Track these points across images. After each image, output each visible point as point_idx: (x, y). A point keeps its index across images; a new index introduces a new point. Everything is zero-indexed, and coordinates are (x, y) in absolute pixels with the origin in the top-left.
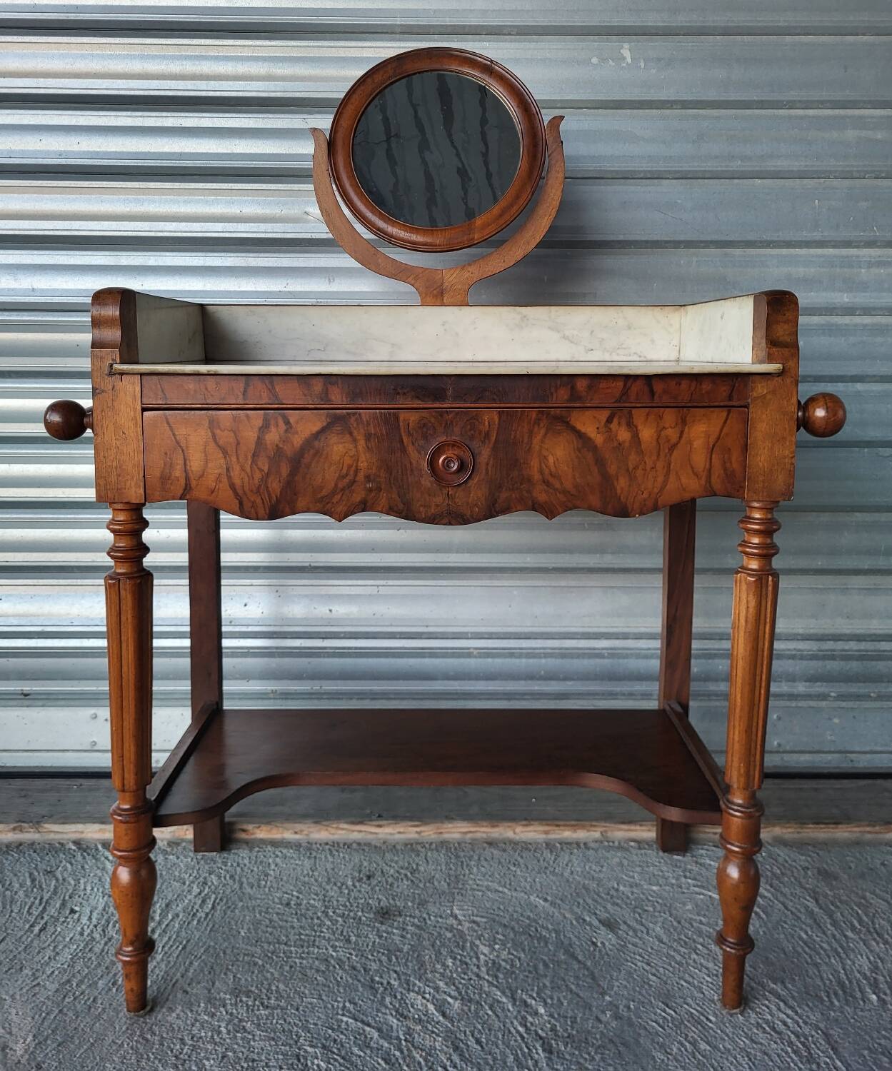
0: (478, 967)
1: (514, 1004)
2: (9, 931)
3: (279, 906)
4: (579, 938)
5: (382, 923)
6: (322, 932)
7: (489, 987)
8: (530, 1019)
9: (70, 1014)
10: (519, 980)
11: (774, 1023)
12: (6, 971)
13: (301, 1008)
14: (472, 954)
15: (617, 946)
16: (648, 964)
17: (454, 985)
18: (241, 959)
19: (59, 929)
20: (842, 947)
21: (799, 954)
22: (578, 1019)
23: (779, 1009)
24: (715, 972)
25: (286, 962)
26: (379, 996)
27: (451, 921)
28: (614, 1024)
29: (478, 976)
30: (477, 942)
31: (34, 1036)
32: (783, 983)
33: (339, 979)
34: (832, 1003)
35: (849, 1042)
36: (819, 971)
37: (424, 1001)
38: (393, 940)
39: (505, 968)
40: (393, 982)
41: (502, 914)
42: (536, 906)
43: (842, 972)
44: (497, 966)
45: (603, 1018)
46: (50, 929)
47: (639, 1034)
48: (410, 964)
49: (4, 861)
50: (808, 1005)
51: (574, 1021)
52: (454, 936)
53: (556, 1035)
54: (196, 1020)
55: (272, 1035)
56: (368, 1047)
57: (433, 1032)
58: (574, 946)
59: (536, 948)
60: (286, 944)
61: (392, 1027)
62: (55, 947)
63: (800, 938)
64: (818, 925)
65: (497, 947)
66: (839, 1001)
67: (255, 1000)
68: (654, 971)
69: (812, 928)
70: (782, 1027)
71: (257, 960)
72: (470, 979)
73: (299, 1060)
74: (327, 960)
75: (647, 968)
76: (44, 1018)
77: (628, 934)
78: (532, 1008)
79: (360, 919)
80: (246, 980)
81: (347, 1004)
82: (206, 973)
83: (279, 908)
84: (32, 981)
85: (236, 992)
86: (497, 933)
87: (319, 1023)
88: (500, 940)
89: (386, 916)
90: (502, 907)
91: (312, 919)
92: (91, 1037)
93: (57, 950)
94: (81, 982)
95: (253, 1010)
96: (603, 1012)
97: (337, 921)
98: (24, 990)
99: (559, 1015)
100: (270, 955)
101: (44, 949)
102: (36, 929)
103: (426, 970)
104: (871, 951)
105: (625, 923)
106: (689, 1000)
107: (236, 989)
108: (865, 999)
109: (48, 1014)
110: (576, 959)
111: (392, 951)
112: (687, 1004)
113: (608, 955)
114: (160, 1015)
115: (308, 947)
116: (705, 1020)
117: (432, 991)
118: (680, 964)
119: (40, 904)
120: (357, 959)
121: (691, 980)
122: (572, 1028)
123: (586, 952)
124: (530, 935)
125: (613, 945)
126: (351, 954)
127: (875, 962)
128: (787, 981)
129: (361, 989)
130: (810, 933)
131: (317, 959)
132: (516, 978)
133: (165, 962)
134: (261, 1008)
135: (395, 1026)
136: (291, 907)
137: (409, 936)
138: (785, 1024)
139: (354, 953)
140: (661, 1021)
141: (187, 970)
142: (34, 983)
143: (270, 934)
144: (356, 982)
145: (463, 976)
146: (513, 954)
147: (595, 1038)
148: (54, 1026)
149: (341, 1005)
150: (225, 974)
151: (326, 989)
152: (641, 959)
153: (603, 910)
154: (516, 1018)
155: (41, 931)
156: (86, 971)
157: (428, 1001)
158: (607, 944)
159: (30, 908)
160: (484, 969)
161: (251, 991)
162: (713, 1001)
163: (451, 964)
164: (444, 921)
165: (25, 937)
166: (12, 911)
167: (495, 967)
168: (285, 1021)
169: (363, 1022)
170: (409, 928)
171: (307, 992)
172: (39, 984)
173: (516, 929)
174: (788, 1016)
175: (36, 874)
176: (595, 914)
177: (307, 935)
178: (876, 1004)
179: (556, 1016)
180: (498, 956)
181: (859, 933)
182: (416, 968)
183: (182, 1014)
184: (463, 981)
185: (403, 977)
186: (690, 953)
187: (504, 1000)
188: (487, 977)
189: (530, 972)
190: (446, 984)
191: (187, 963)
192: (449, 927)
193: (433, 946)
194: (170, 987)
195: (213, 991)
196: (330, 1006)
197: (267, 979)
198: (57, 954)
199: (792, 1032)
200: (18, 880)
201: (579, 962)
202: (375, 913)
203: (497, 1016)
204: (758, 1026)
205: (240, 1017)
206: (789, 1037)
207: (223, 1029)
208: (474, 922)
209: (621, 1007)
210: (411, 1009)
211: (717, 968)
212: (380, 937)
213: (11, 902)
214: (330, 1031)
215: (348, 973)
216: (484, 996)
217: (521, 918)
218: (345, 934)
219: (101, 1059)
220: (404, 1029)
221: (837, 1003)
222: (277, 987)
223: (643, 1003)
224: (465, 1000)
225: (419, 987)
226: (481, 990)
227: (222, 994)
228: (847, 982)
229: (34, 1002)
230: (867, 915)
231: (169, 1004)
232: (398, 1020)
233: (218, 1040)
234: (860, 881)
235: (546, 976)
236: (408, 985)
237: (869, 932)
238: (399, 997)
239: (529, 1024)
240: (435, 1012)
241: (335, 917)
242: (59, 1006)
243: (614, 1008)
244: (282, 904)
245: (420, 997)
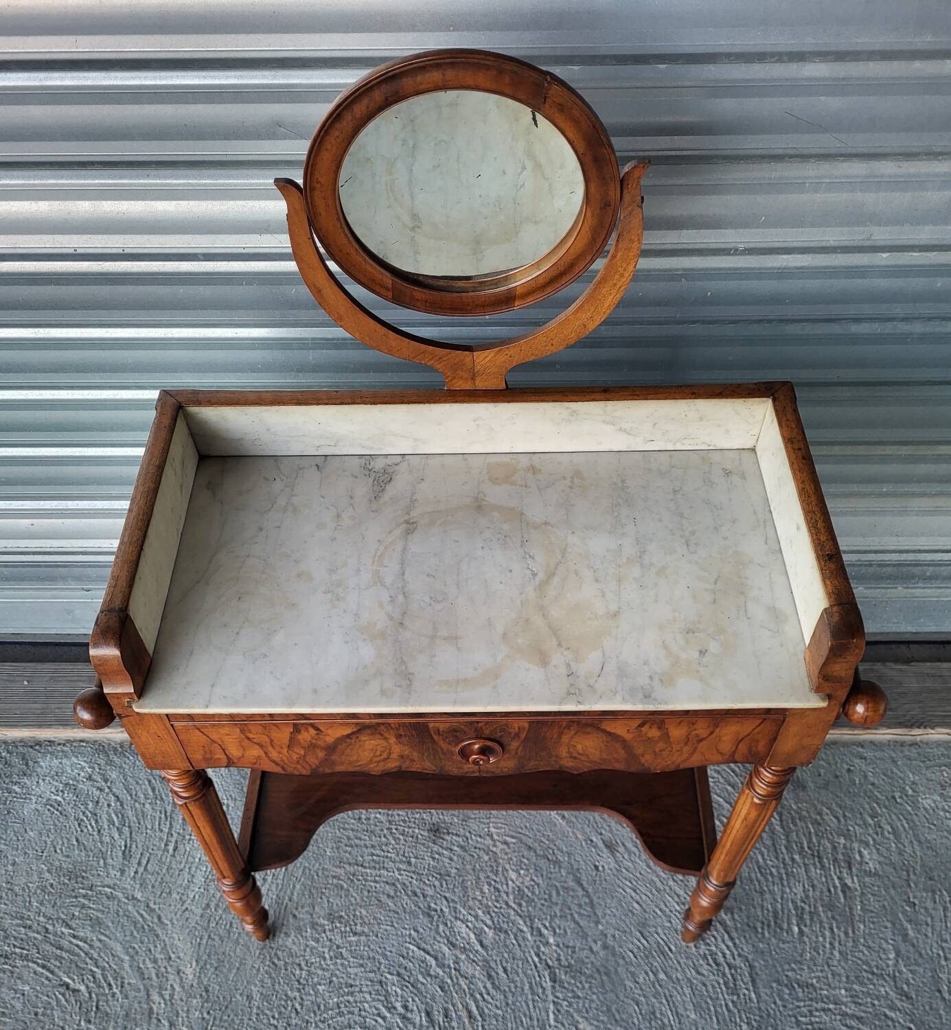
0: (507, 894)
1: (532, 934)
2: (150, 851)
3: (352, 821)
4: (585, 861)
5: (434, 843)
6: (388, 852)
7: (515, 915)
8: (542, 949)
9: (216, 938)
10: (537, 909)
11: (716, 954)
12: (161, 895)
13: (379, 935)
14: (503, 880)
15: (614, 870)
16: (635, 891)
17: (489, 914)
18: (330, 882)
19: (188, 849)
20: (787, 874)
21: (752, 881)
22: (577, 949)
23: (723, 941)
24: (683, 900)
25: (364, 886)
26: (434, 924)
27: (489, 841)
28: (602, 953)
29: (507, 904)
30: (507, 866)
31: (197, 961)
32: (732, 913)
33: (405, 906)
34: (763, 934)
35: (766, 974)
36: (762, 900)
37: (468, 930)
38: (443, 862)
39: (527, 896)
40: (444, 909)
41: (528, 833)
42: (555, 825)
43: (780, 901)
44: (521, 893)
45: (595, 949)
46: (181, 847)
47: (618, 964)
48: (456, 890)
49: (124, 765)
50: (745, 937)
51: (573, 952)
52: (490, 859)
53: (560, 965)
54: (307, 946)
55: (361, 962)
56: (430, 975)
57: (474, 961)
58: (581, 871)
59: (551, 873)
60: (362, 866)
61: (444, 955)
62: (189, 868)
63: (757, 862)
64: (775, 846)
65: (522, 872)
66: (769, 933)
67: (346, 926)
68: (638, 897)
69: (768, 851)
70: (721, 960)
71: (342, 882)
72: (501, 908)
73: (382, 986)
74: (394, 884)
75: (633, 894)
76: (200, 944)
77: (624, 858)
78: (544, 938)
79: (417, 837)
80: (337, 905)
81: (412, 932)
82: (307, 897)
83: (353, 824)
84: (182, 905)
85: (331, 917)
86: (523, 856)
87: (393, 950)
88: (525, 865)
89: (438, 834)
90: (528, 825)
91: (380, 837)
92: (236, 961)
93: (192, 872)
94: (217, 905)
95: (345, 937)
96: (595, 942)
97: (399, 839)
98: (178, 915)
99: (563, 944)
100: (351, 877)
101: (181, 870)
102: (171, 848)
103: (468, 896)
104: (809, 877)
105: (623, 844)
106: (660, 930)
107: (331, 914)
108: (789, 931)
109: (201, 939)
110: (581, 885)
111: (443, 876)
112: (657, 933)
113: (605, 880)
114: (280, 940)
115: (379, 869)
116: (667, 949)
117: (473, 919)
118: (658, 891)
119: (167, 818)
120: (417, 884)
121: (664, 908)
122: (572, 957)
123: (590, 877)
124: (548, 859)
125: (611, 870)
126: (412, 878)
127: (809, 890)
128: (735, 911)
129: (421, 917)
130: (766, 857)
131: (387, 883)
132: (535, 906)
133: (275, 885)
134: (351, 934)
135: (447, 955)
136: (363, 823)
137: (455, 858)
138: (724, 956)
139: (414, 877)
140: (635, 951)
141: (292, 894)
142: (184, 908)
143: (350, 854)
144: (417, 909)
145: (495, 903)
146: (533, 881)
147: (587, 968)
148: (207, 951)
149: (408, 933)
150: (321, 898)
151: (396, 916)
152: (630, 885)
153: (608, 828)
154: (532, 947)
155: (174, 850)
156: (219, 895)
157: (470, 929)
158: (606, 867)
159: (159, 825)
160: (511, 897)
161: (341, 917)
162: (676, 931)
163: (487, 891)
164: (482, 840)
165: (164, 857)
166: (146, 828)
167: (520, 893)
168: (369, 947)
169: (424, 950)
170: (455, 848)
171: (382, 918)
172: (187, 909)
173: (538, 851)
174: (728, 947)
175: (154, 782)
176: (601, 834)
177: (378, 856)
178: (796, 936)
179: (561, 945)
180: (523, 883)
181: (803, 857)
182: (461, 895)
183: (295, 939)
184: (496, 910)
185: (451, 904)
186: (668, 878)
187: (525, 929)
188: (513, 905)
189: (545, 900)
190: (483, 913)
191: (291, 886)
192: (486, 849)
193: (474, 870)
194: (282, 912)
195: (314, 916)
196: (400, 933)
197: (352, 905)
198: (193, 876)
199: (727, 963)
200: (141, 788)
201: (583, 889)
202: (428, 830)
203: (519, 945)
204: (705, 957)
205: (337, 942)
206: (724, 968)
207: (327, 956)
208: (506, 843)
209: (609, 936)
210: (459, 938)
211: (685, 895)
212: (434, 859)
213: (143, 816)
214: (401, 958)
215: (410, 899)
216: (511, 924)
217: (543, 839)
218: (406, 855)
219: (248, 982)
220: (454, 957)
221: (767, 934)
222: (360, 912)
223: (625, 932)
224: (498, 929)
225: (464, 915)
226: (508, 918)
227: (321, 919)
228: (780, 913)
229: (188, 927)
230: (817, 835)
231: (284, 929)
232: (449, 948)
233: (325, 966)
234: (823, 792)
235: (557, 904)
236: (455, 912)
237: (813, 855)
238: (449, 925)
239: (541, 954)
240: (476, 941)
241: (397, 835)
242: (207, 931)
243: (604, 938)
244: (355, 819)
245: (464, 926)
